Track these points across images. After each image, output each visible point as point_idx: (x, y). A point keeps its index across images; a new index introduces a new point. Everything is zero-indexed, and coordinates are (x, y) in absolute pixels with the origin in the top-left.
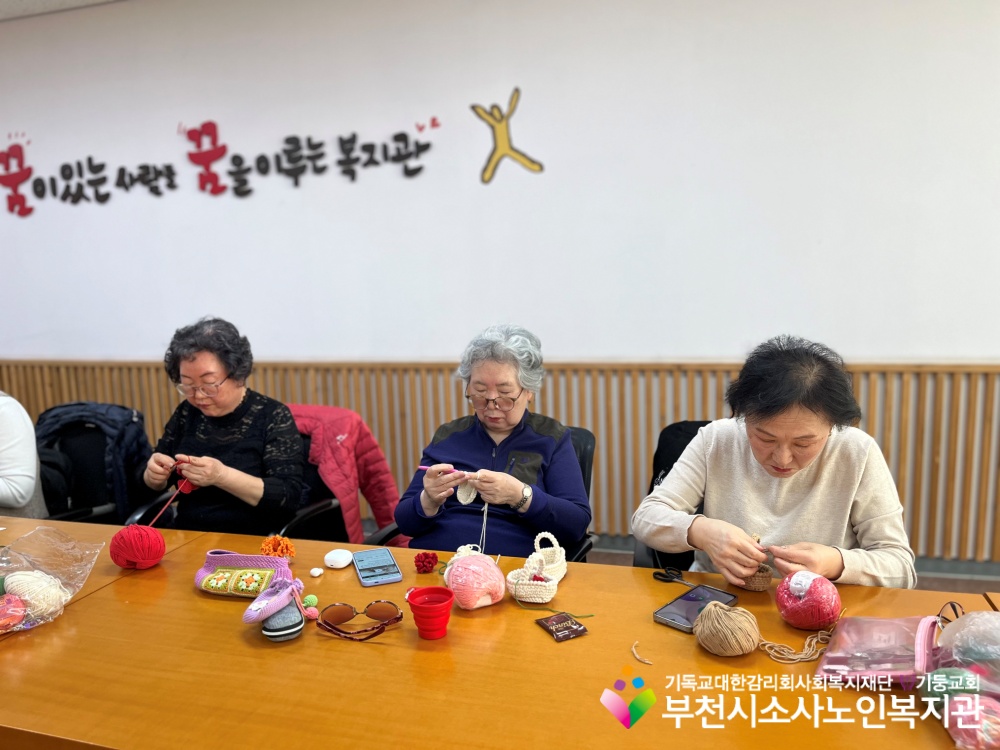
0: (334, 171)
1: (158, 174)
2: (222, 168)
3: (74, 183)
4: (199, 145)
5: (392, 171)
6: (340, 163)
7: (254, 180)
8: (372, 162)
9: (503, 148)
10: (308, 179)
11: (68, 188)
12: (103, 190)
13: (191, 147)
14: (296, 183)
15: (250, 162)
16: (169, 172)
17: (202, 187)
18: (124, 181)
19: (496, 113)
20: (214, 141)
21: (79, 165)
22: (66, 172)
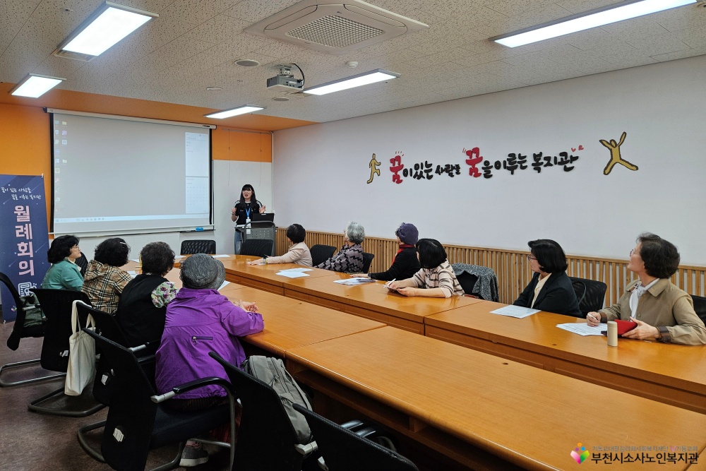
0: (530, 168)
1: (453, 168)
2: (480, 166)
3: (419, 171)
4: (471, 157)
5: (558, 168)
6: (533, 165)
7: (493, 171)
8: (549, 164)
9: (616, 158)
10: (518, 171)
11: (417, 172)
12: (430, 174)
13: (468, 158)
14: (512, 173)
15: (492, 163)
16: (458, 167)
17: (471, 174)
18: (439, 171)
19: (613, 143)
20: (477, 156)
21: (422, 164)
22: (417, 167)
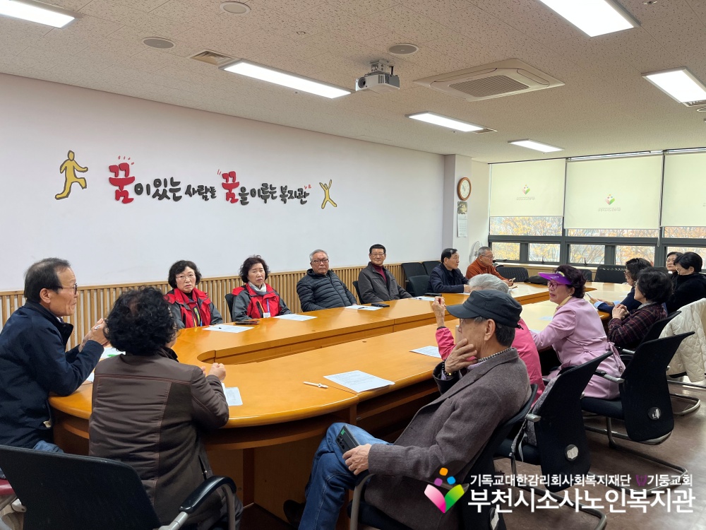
0: (279, 199)
1: (207, 190)
2: (236, 191)
3: (161, 189)
4: (227, 181)
5: (297, 201)
6: (281, 196)
7: (249, 197)
8: (291, 197)
9: (327, 199)
10: (269, 200)
11: (158, 190)
12: (178, 194)
13: (224, 181)
14: (265, 202)
15: (248, 191)
16: (212, 190)
17: (227, 199)
18: (190, 192)
19: (326, 186)
20: (234, 180)
21: (165, 180)
22: (157, 183)
